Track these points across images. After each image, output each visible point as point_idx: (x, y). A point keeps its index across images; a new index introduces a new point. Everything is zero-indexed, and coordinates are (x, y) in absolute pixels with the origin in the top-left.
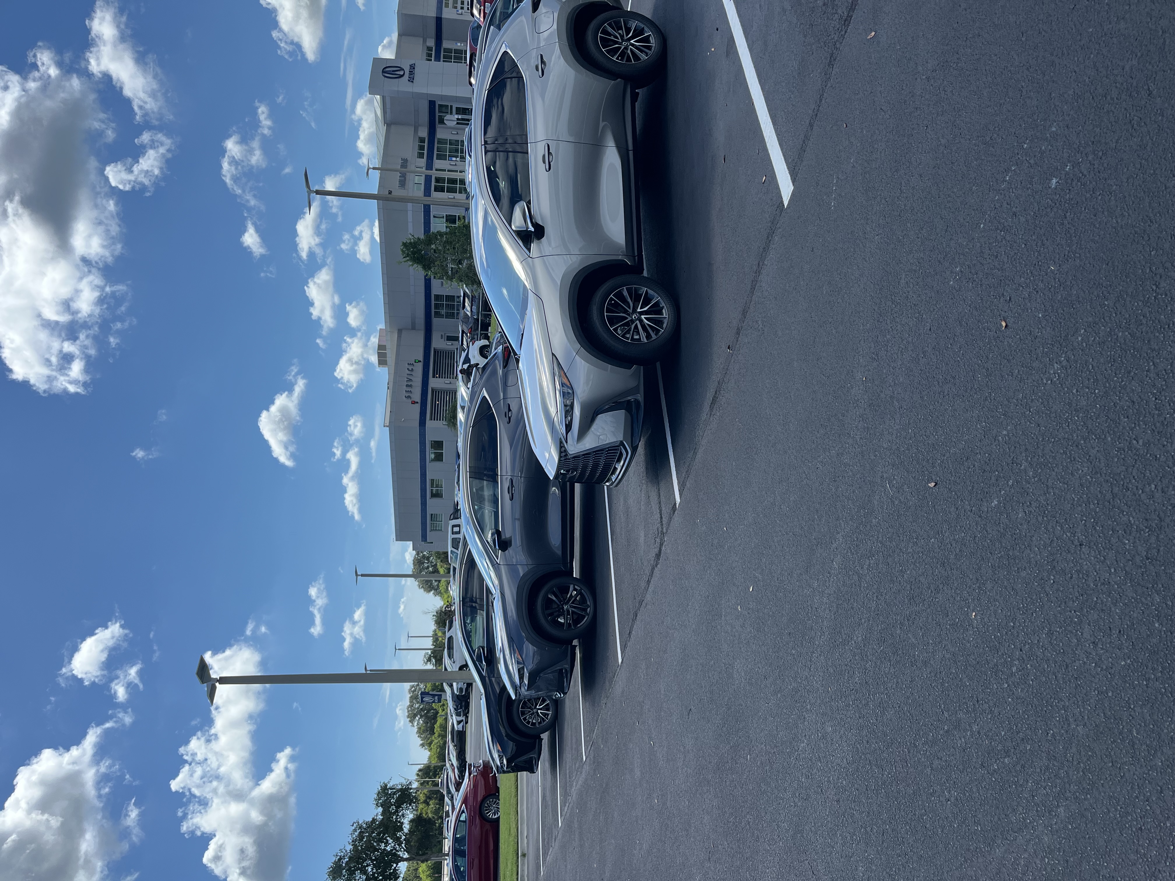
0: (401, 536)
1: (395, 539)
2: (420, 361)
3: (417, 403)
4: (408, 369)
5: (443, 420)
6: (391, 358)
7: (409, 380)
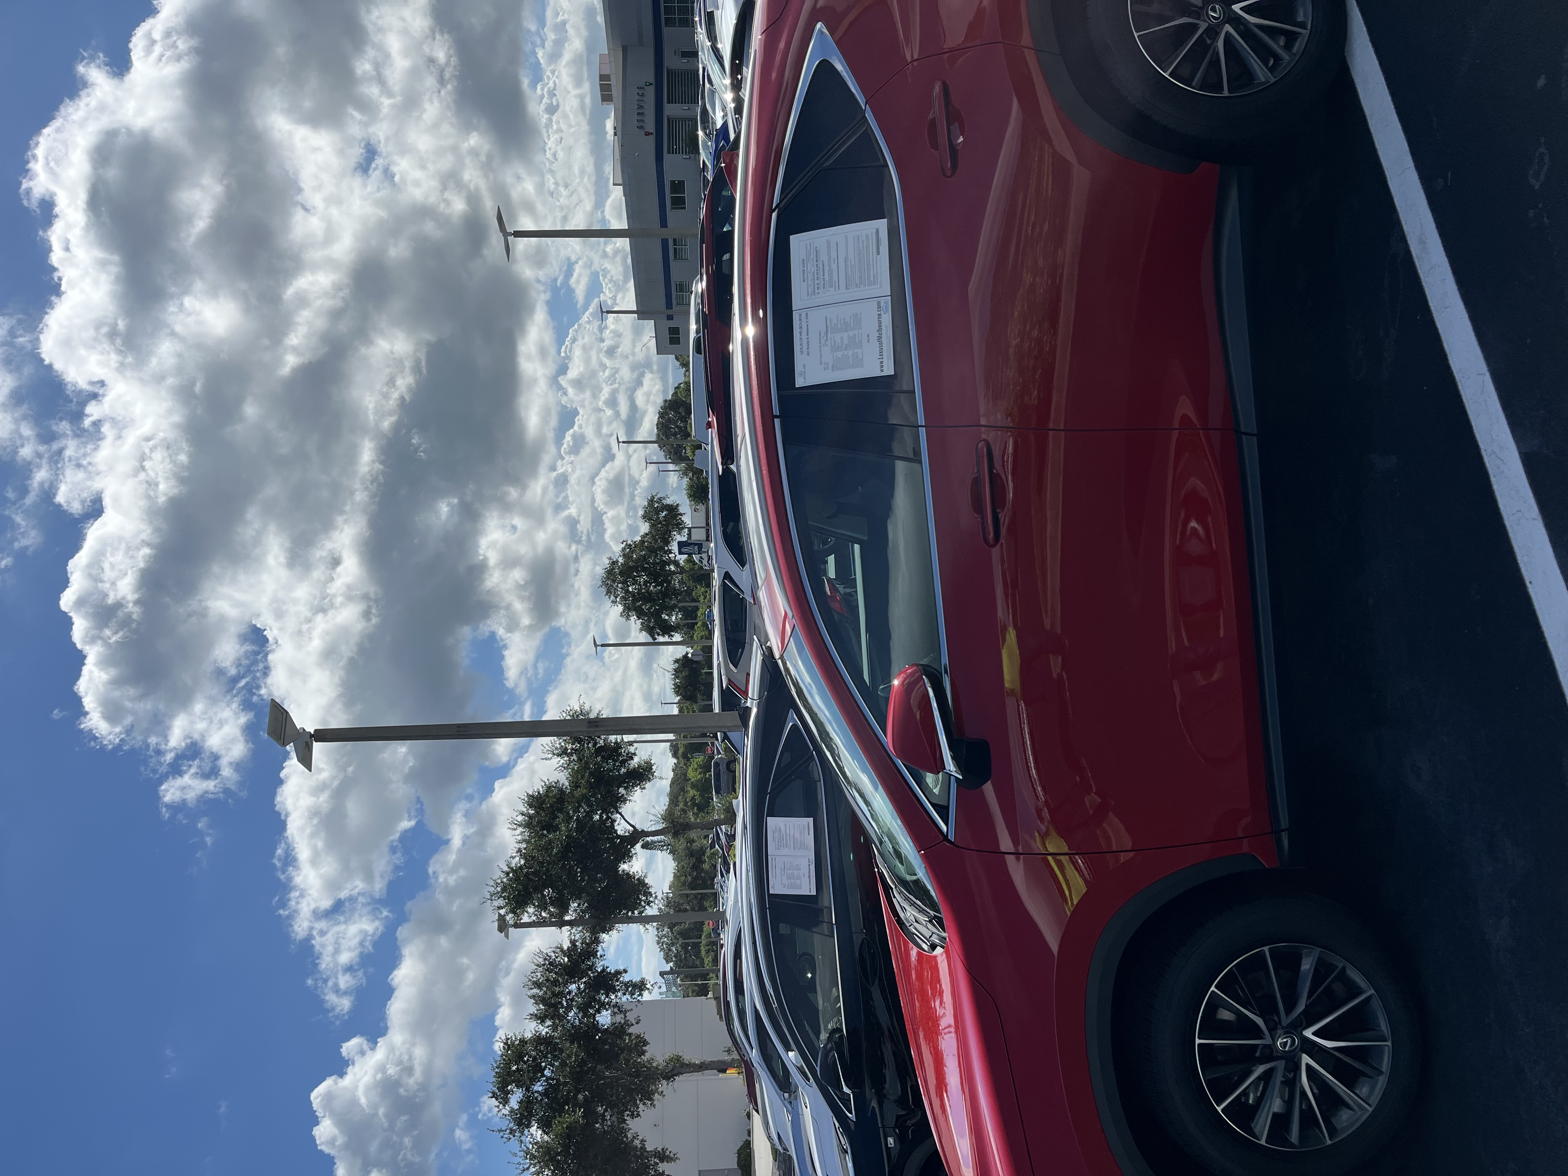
0: (642, 314)
1: (636, 318)
2: (651, 84)
4: (638, 94)
5: (683, 153)
6: (617, 91)
7: (641, 107)
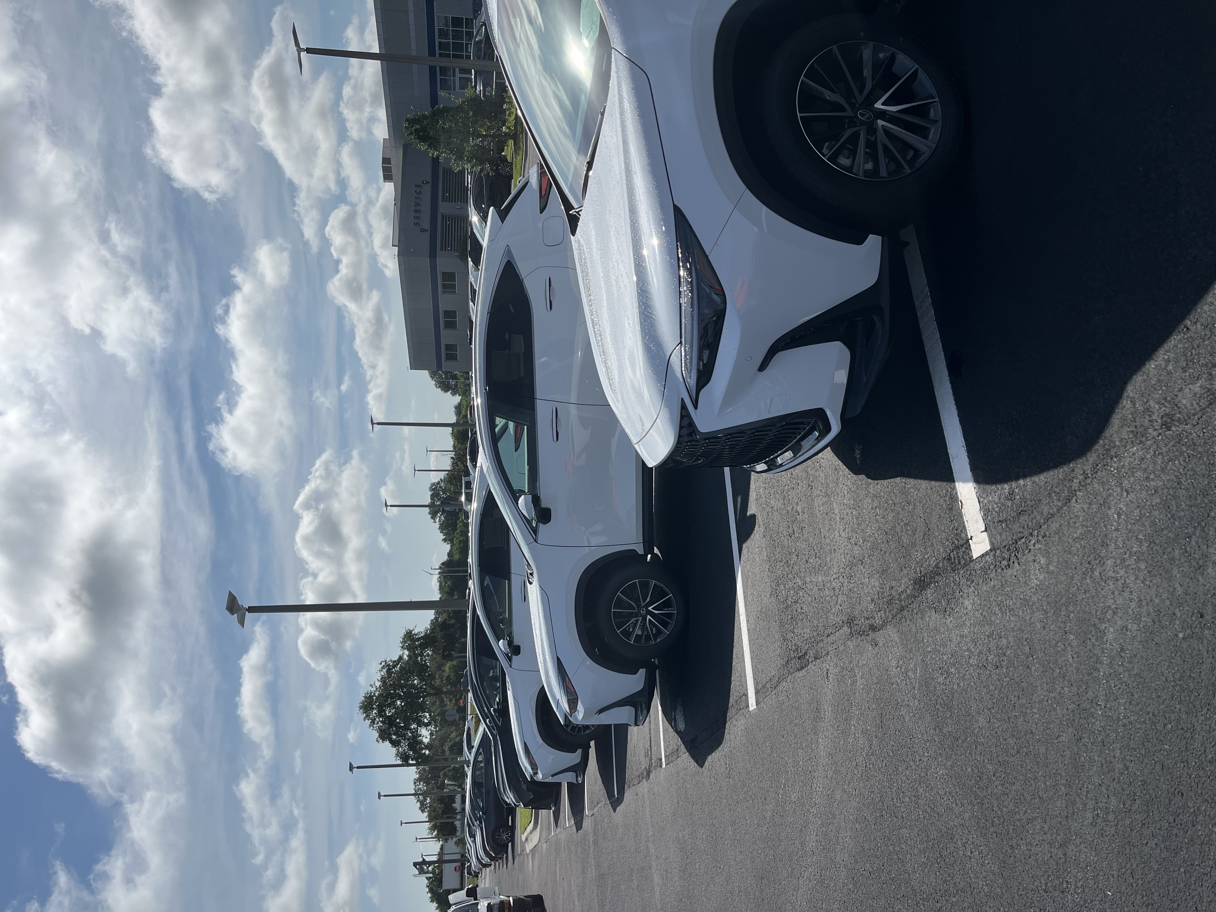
0: (416, 364)
1: (409, 368)
2: (428, 183)
3: (427, 230)
4: (416, 191)
5: (454, 251)
6: (397, 174)
7: (418, 204)
